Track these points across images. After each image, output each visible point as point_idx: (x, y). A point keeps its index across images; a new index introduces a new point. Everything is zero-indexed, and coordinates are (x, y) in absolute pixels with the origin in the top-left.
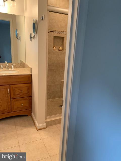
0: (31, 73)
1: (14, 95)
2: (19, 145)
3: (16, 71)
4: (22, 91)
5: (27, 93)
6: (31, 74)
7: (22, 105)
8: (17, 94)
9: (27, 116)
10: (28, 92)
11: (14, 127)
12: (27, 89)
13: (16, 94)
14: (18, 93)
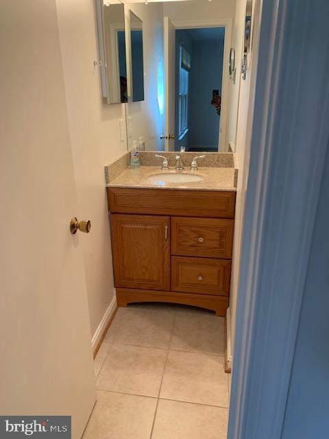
0: (235, 186)
1: (182, 245)
2: (158, 398)
3: (200, 176)
4: (201, 240)
5: (218, 246)
6: (233, 189)
7: (200, 278)
8: (189, 244)
9: (213, 312)
10: (221, 245)
11: (167, 335)
12: (218, 234)
13: (185, 244)
14: (192, 243)
